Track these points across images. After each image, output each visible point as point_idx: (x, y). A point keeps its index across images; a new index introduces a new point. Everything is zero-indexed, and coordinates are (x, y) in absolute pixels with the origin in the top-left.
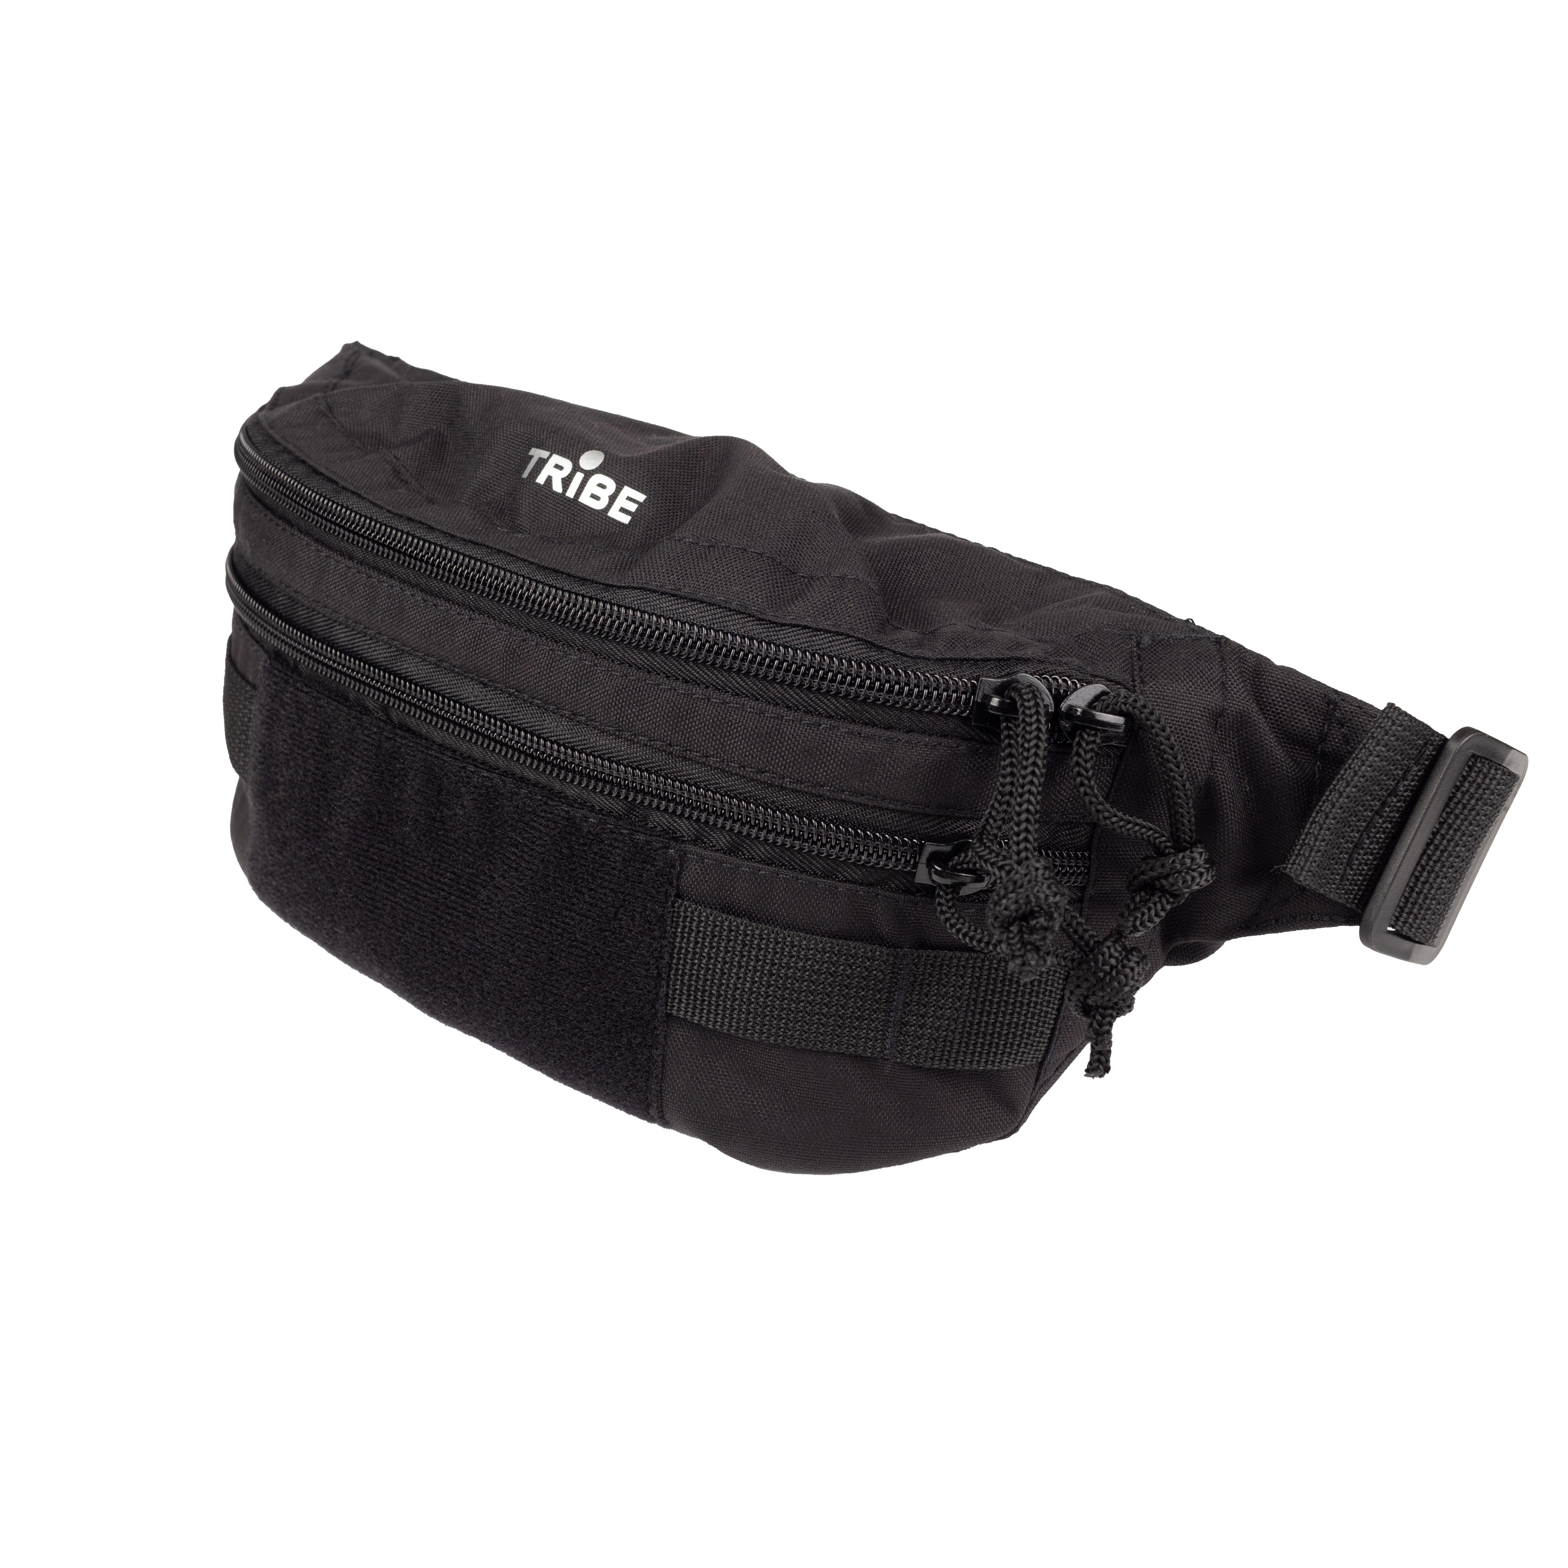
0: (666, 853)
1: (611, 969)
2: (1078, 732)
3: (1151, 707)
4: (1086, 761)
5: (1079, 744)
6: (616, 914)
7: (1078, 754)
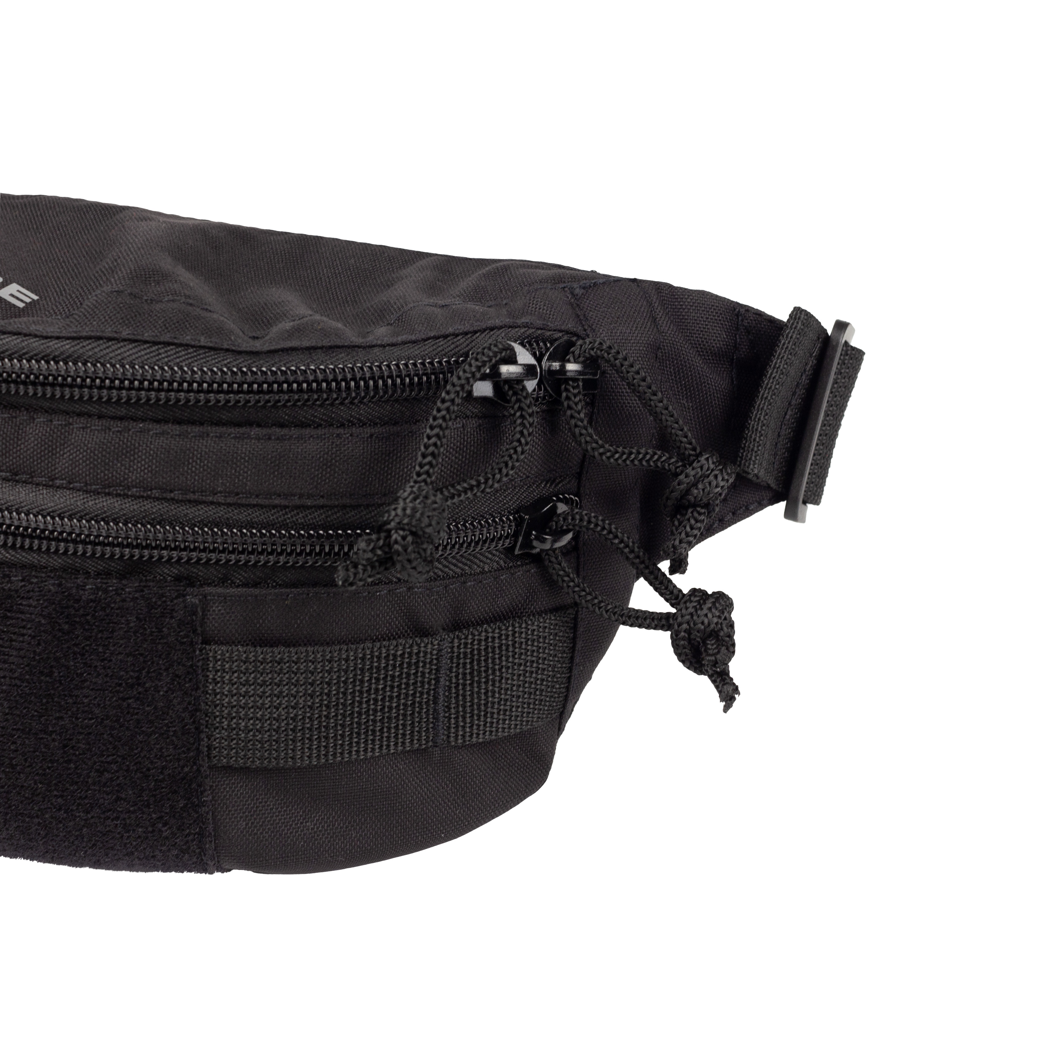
0: (184, 601)
1: (140, 738)
2: (563, 387)
3: (616, 348)
4: (579, 413)
5: (568, 398)
6: (138, 678)
7: (570, 407)
